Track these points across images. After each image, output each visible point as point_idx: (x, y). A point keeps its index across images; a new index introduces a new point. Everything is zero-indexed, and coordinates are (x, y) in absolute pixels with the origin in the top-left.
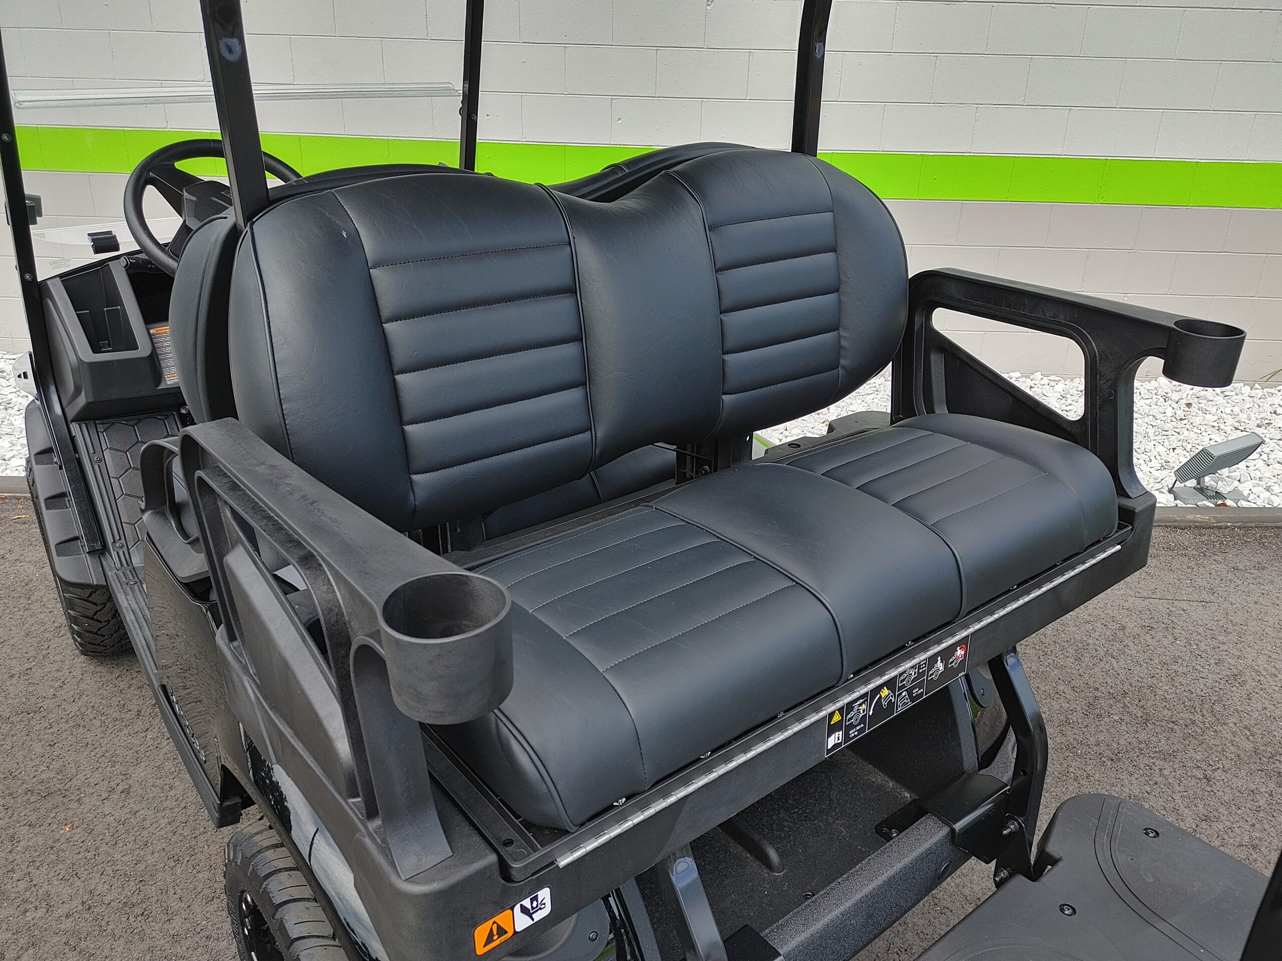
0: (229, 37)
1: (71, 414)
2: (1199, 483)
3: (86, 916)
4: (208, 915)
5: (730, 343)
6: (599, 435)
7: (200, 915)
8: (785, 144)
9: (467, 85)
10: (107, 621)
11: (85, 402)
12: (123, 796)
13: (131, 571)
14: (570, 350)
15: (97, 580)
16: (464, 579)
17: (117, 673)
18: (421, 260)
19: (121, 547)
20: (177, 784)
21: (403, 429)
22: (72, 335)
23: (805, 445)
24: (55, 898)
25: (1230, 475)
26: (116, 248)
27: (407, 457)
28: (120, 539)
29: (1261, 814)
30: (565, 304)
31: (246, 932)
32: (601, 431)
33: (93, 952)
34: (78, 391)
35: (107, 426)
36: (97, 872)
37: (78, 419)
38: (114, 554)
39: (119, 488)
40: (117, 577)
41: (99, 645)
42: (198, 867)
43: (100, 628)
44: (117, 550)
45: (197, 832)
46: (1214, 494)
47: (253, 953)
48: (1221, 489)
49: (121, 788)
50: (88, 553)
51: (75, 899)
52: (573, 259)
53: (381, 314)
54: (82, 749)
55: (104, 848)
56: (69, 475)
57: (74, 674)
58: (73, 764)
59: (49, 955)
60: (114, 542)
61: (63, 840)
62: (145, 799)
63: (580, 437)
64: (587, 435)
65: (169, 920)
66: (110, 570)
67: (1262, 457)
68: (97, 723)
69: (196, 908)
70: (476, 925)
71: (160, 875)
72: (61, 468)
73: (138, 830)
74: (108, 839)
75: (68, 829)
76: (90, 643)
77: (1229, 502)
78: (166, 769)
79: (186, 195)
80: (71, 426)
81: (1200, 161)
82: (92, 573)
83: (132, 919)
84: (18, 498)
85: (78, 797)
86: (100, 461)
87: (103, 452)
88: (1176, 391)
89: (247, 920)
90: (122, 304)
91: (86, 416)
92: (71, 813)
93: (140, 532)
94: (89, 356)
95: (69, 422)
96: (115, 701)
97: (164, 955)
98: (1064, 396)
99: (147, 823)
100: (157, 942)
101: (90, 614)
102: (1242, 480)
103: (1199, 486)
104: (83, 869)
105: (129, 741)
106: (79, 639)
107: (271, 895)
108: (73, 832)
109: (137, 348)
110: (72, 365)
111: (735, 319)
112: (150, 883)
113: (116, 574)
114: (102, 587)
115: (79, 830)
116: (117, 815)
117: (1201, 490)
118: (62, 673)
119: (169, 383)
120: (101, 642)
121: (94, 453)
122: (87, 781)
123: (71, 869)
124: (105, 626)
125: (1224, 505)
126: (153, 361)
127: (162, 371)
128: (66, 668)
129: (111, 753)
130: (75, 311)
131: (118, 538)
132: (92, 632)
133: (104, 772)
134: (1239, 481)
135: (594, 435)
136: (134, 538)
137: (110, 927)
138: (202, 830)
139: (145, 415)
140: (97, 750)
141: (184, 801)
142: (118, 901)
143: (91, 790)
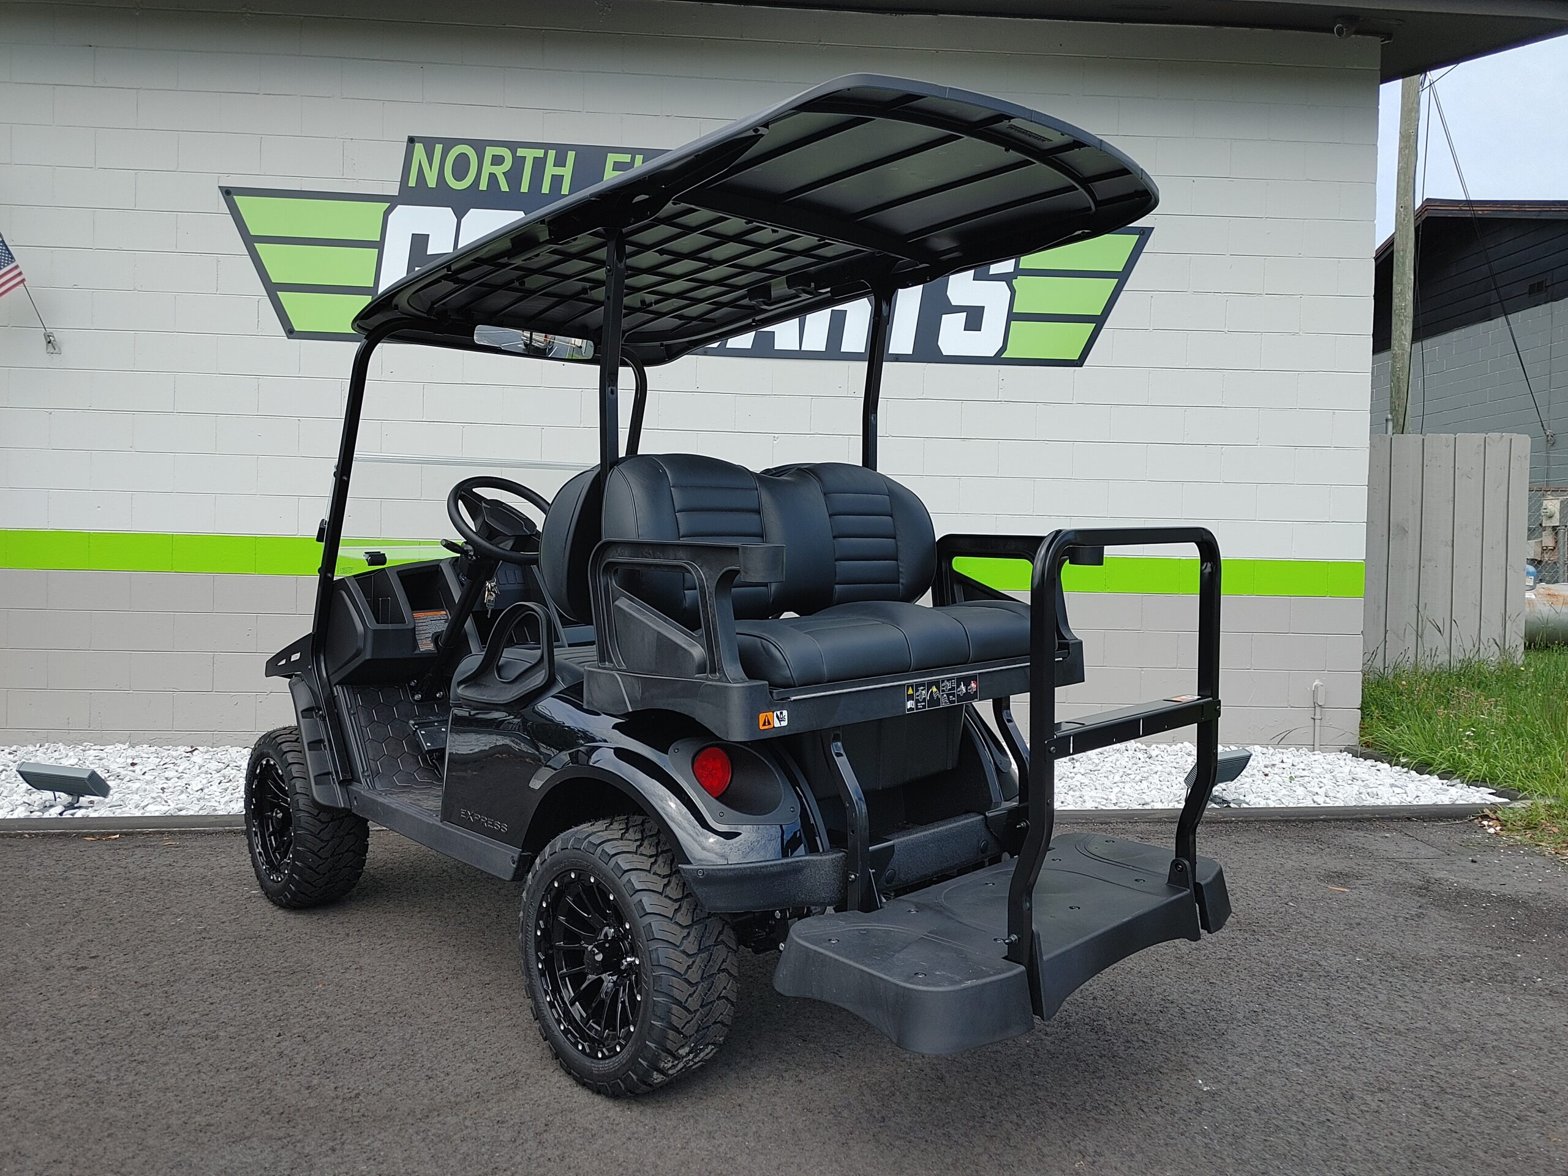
1: (336, 679)
5: (838, 555)
8: (860, 463)
10: (326, 858)
11: (362, 660)
15: (343, 804)
18: (693, 486)
19: (369, 776)
22: (362, 611)
24: (331, 1013)
26: (384, 561)
33: (375, 1032)
34: (356, 654)
35: (363, 689)
37: (342, 682)
38: (363, 781)
39: (366, 734)
41: (312, 884)
43: (320, 865)
44: (366, 778)
46: (1221, 801)
48: (1227, 797)
49: (354, 967)
50: (339, 782)
51: (347, 1013)
52: (757, 498)
53: (675, 508)
54: (310, 952)
55: (356, 992)
56: (331, 724)
57: (278, 919)
58: (307, 959)
60: (363, 772)
61: (320, 991)
65: (427, 1017)
66: (362, 790)
70: (760, 712)
71: (409, 1001)
72: (324, 718)
74: (357, 988)
75: (321, 986)
76: (306, 881)
79: (484, 505)
82: (340, 798)
83: (398, 1018)
84: (162, 833)
85: (320, 973)
86: (355, 714)
87: (357, 708)
90: (395, 596)
91: (349, 681)
94: (372, 625)
95: (333, 686)
99: (386, 981)
101: (316, 849)
104: (345, 1001)
108: (326, 987)
109: (403, 624)
110: (358, 632)
111: (843, 542)
112: (403, 1004)
114: (347, 809)
115: (330, 986)
116: (358, 979)
119: (423, 650)
120: (315, 881)
121: (351, 708)
122: (323, 965)
123: (335, 1002)
124: (323, 863)
125: (1230, 807)
126: (413, 633)
127: (418, 641)
128: (270, 917)
130: (365, 597)
131: (366, 769)
132: (312, 868)
137: (383, 1022)
140: (323, 952)
142: (382, 1012)
143: (329, 969)
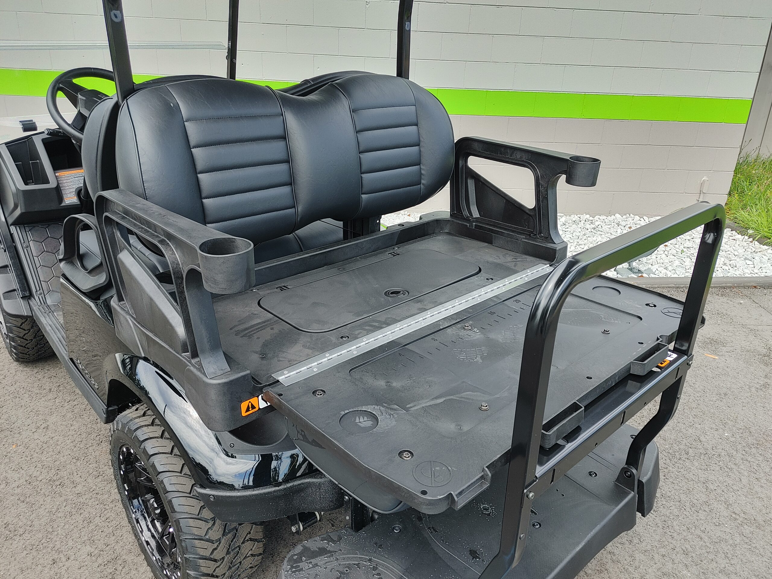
0: (116, 10)
1: (10, 221)
2: (630, 266)
3: (28, 486)
4: (96, 484)
5: (364, 168)
6: (299, 210)
7: (92, 484)
8: (393, 72)
9: (230, 43)
10: (31, 340)
11: (20, 212)
12: (45, 430)
13: (46, 307)
14: (283, 167)
15: (27, 313)
16: (234, 240)
17: (36, 371)
18: (209, 119)
19: (41, 294)
20: (74, 423)
21: (202, 201)
22: (13, 175)
23: (406, 225)
24: (10, 479)
25: (647, 262)
26: (35, 129)
27: (204, 215)
28: (40, 290)
29: (644, 419)
30: (281, 144)
31: (122, 473)
32: (300, 208)
33: (34, 503)
34: (16, 207)
35: (31, 228)
36: (33, 467)
37: (15, 224)
38: (36, 298)
39: (38, 262)
40: (39, 309)
41: (26, 354)
42: (89, 462)
43: (27, 344)
44: (39, 296)
45: (88, 446)
46: (638, 271)
47: (125, 485)
48: (641, 268)
49: (43, 426)
50: (21, 298)
51: (22, 479)
52: (284, 122)
53: (190, 144)
54: (19, 409)
55: (35, 455)
56: (10, 255)
57: (11, 372)
58: (15, 416)
59: (9, 505)
60: (36, 291)
61: (12, 452)
62: (57, 431)
63: (290, 210)
64: (293, 210)
65: (75, 487)
66: (35, 306)
67: (665, 253)
68: (27, 396)
69: (89, 480)
70: (241, 402)
71: (68, 466)
72: (5, 251)
73: (54, 446)
74: (37, 451)
75: (14, 447)
76: (21, 353)
77: (644, 275)
78: (68, 417)
79: (80, 96)
80: (11, 228)
81: (634, 95)
82: (24, 309)
83: (54, 487)
85: (19, 432)
86: (27, 247)
87: (29, 242)
88: (624, 221)
89: (122, 466)
90: (40, 159)
91: (20, 222)
92: (15, 439)
93: (51, 286)
94: (23, 187)
95: (9, 226)
96: (36, 385)
97: (73, 502)
98: (565, 224)
99: (59, 443)
100: (69, 497)
101: (21, 335)
102: (653, 264)
103: (630, 268)
104: (25, 465)
105: (46, 404)
106: (14, 351)
107: (138, 437)
108: (17, 448)
109: (49, 183)
110: (13, 191)
111: (367, 157)
112: (63, 470)
113: (38, 308)
114: (29, 317)
115: (21, 447)
116: (42, 439)
117: (631, 269)
118: (4, 372)
119: (67, 202)
120: (27, 352)
121: (24, 242)
122: (23, 424)
123: (18, 466)
124: (30, 343)
125: (642, 276)
126: (58, 190)
127: (63, 196)
128: (6, 369)
129: (36, 410)
130: (15, 162)
131: (38, 289)
132: (22, 346)
133: (33, 419)
134: (652, 265)
135: (296, 210)
136: (47, 289)
137: (42, 491)
138: (90, 445)
139: (52, 222)
140: (28, 409)
141: (79, 432)
142: (46, 479)
143: (26, 428)
